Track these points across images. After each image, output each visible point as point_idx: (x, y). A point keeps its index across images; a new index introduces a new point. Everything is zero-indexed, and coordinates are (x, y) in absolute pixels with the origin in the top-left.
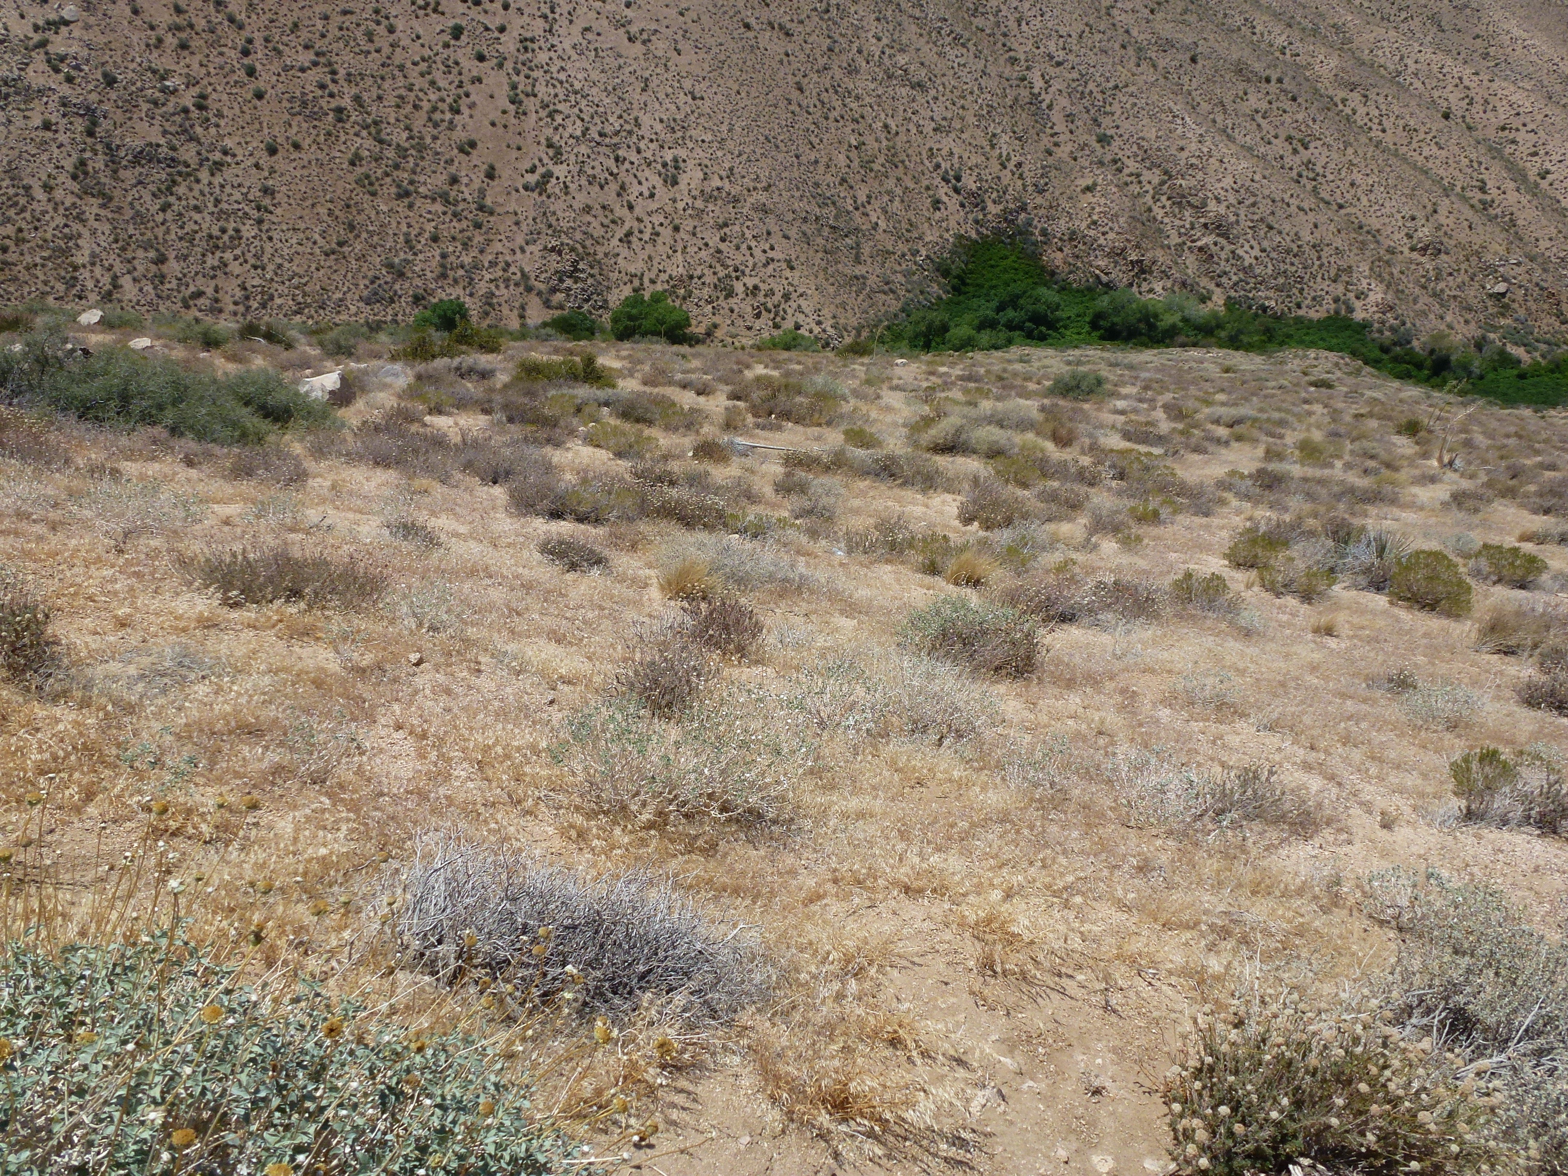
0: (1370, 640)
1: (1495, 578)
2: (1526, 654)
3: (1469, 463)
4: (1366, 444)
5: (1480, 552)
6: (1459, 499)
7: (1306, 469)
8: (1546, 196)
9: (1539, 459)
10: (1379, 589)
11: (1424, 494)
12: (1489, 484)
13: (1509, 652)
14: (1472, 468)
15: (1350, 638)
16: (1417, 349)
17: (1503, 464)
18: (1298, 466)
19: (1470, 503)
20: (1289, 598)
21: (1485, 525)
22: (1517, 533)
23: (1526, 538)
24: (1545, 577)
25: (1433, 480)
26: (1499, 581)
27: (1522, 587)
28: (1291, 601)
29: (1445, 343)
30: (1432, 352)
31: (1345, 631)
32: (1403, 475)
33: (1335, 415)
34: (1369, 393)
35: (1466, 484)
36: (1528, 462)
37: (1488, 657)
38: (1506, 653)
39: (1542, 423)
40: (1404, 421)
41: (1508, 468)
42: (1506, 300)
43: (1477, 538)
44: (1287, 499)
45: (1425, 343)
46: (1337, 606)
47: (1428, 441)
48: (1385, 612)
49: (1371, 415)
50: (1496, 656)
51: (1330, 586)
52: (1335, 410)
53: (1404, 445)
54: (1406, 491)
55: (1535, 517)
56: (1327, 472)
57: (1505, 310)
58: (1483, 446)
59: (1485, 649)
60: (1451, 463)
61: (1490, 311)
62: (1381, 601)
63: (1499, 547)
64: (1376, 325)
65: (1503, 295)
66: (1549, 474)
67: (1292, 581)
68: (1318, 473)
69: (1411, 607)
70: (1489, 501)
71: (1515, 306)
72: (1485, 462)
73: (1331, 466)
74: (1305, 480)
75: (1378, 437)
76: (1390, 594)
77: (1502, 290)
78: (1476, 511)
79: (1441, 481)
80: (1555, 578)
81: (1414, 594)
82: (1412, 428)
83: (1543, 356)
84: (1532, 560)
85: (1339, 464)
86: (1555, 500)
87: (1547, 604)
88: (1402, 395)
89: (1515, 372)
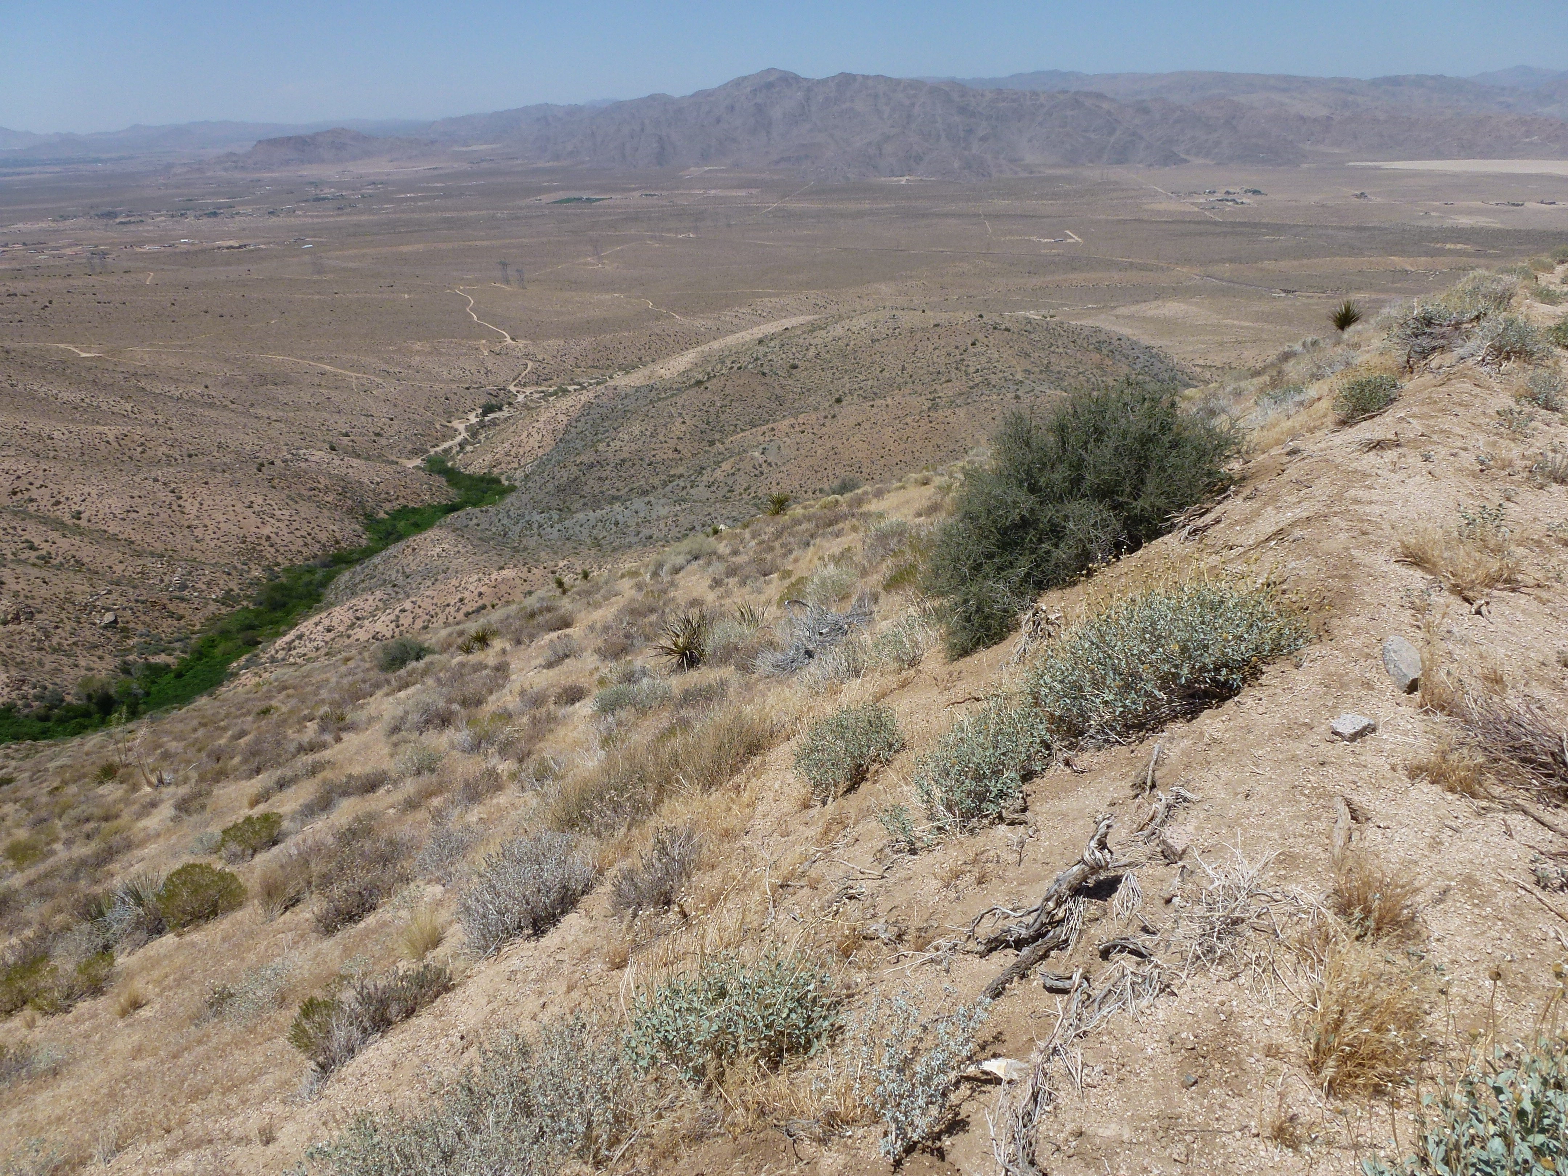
0: (178, 983)
1: (250, 851)
2: (307, 895)
3: (176, 771)
4: (73, 813)
5: (223, 840)
6: (183, 807)
7: (27, 872)
8: (92, 532)
9: (230, 733)
10: (160, 932)
11: (153, 822)
12: (202, 779)
13: (294, 902)
14: (181, 773)
15: (160, 995)
16: (74, 702)
17: (204, 754)
18: (18, 875)
19: (195, 804)
20: (80, 1005)
21: (218, 813)
22: (246, 802)
23: (254, 803)
24: (286, 825)
25: (154, 805)
26: (255, 851)
27: (275, 843)
28: (83, 1006)
29: (96, 685)
30: (89, 697)
31: (152, 991)
32: (126, 817)
33: (29, 804)
34: (51, 765)
35: (183, 790)
36: (222, 742)
37: (282, 918)
38: (293, 905)
39: (218, 703)
40: (97, 771)
41: (209, 756)
42: (121, 625)
43: (215, 830)
44: (23, 914)
45: (77, 694)
46: (130, 975)
47: (131, 775)
48: (179, 947)
49: (65, 783)
50: (288, 913)
51: (111, 964)
52: (27, 799)
53: (111, 791)
54: (135, 830)
55: (253, 781)
56: (51, 861)
57: (126, 633)
58: (180, 750)
59: (277, 913)
60: (161, 781)
61: (114, 639)
62: (169, 940)
63: (235, 826)
64: (19, 703)
65: (115, 621)
66: (242, 741)
67: (71, 987)
68: (42, 867)
69: (198, 926)
70: (209, 793)
71: (131, 625)
72: (189, 762)
73: (53, 853)
74: (31, 883)
75: (82, 798)
76: (173, 929)
77: (112, 618)
78: (203, 807)
79: (162, 801)
80: (293, 819)
81: (192, 914)
82: (109, 773)
83: (183, 652)
84: (266, 818)
85: (58, 846)
86: (257, 759)
87: (297, 845)
88: (86, 748)
89: (172, 675)
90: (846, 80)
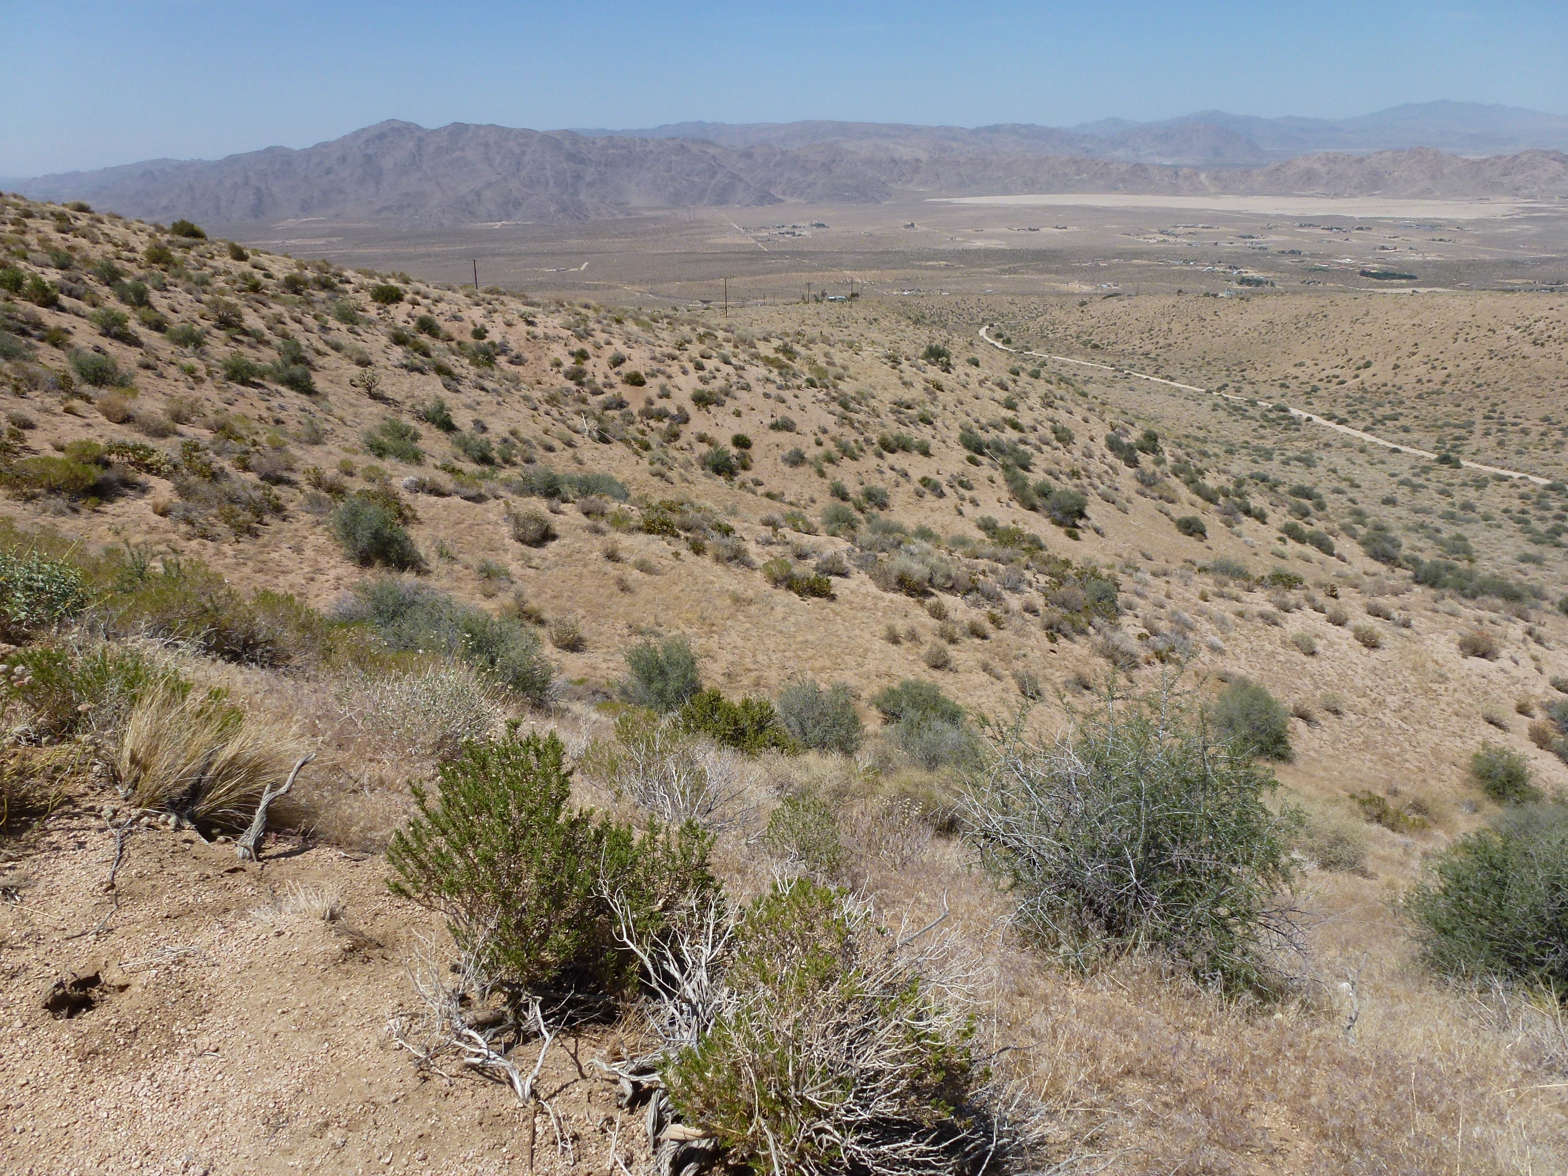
90: (458, 130)
